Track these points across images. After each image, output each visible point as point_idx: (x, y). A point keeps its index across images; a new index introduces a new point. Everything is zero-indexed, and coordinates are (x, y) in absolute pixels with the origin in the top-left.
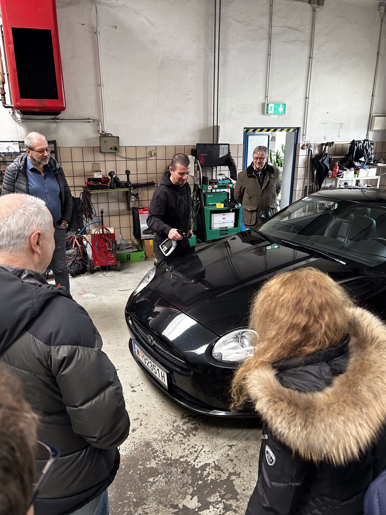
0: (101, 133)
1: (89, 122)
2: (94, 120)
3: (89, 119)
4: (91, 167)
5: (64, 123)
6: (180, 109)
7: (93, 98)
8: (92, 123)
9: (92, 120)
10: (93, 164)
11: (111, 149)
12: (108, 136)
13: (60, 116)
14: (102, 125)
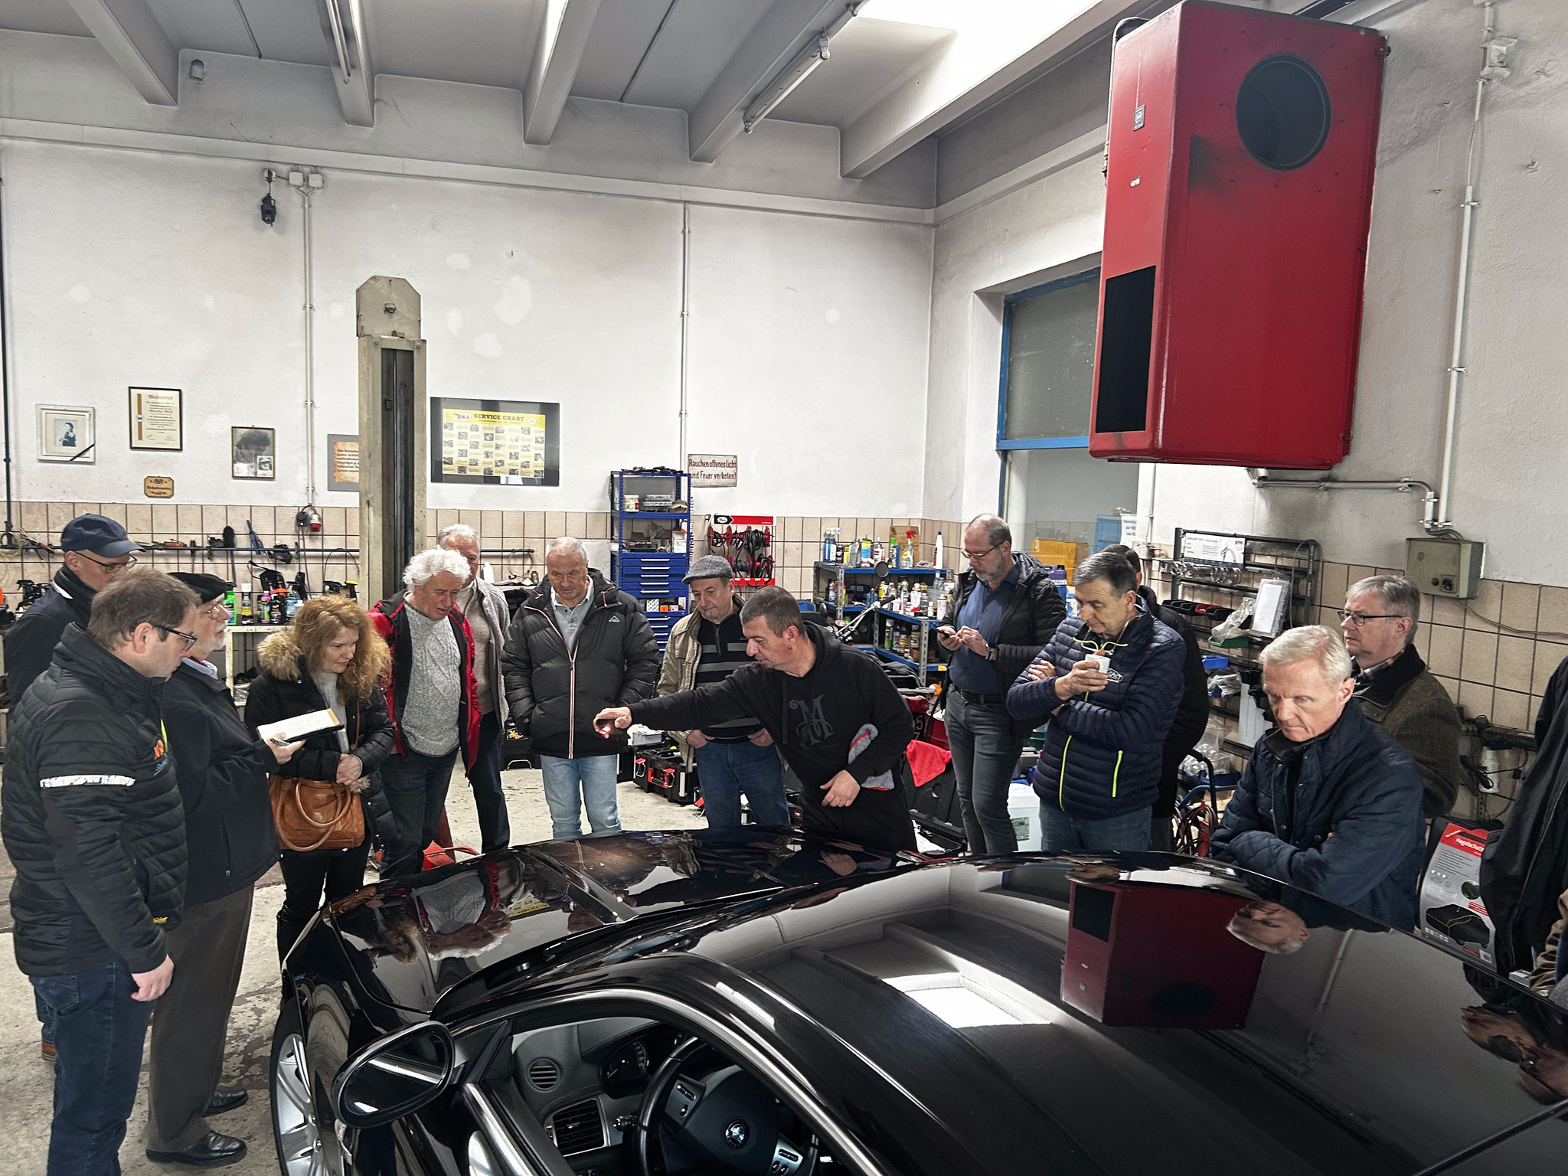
0: (1427, 526)
1: (1397, 490)
2: (1416, 486)
3: (1399, 480)
5: (1346, 493)
13: (1339, 471)
14: (1435, 500)
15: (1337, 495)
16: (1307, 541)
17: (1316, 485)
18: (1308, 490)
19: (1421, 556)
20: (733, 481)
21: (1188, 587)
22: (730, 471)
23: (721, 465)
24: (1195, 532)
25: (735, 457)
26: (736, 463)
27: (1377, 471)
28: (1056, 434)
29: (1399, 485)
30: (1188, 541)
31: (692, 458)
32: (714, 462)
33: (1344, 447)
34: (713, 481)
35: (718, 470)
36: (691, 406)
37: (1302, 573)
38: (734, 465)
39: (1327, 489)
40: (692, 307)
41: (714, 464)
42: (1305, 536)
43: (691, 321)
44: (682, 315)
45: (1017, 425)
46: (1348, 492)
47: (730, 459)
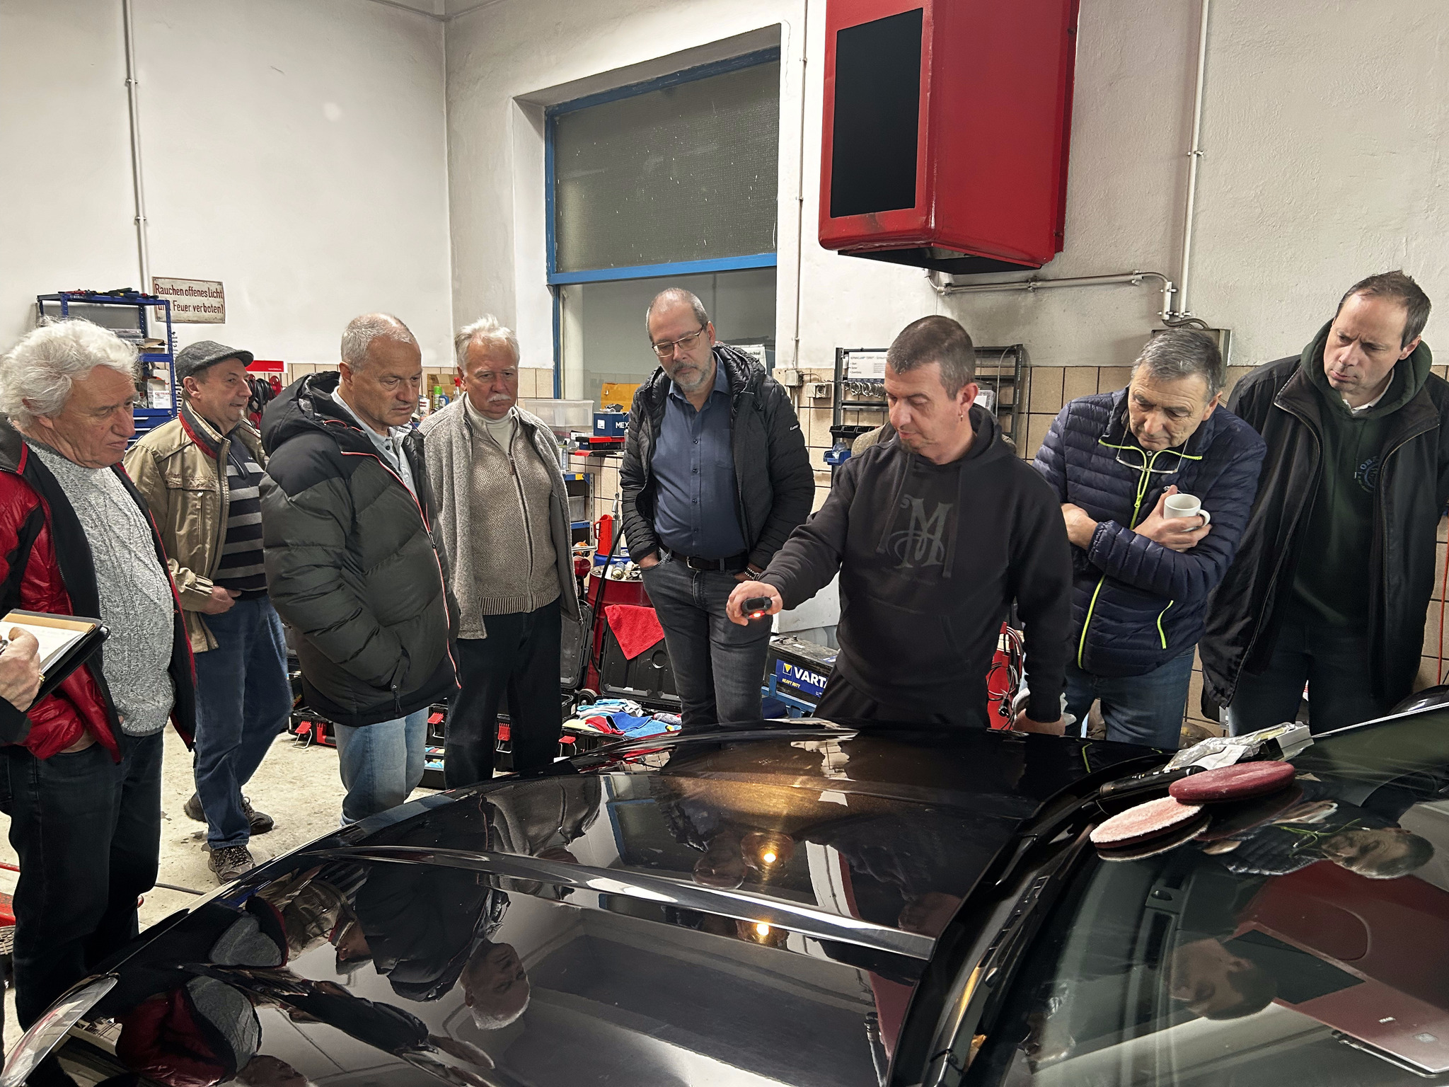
0: (1167, 317)
1: (1129, 283)
2: (1147, 277)
3: (1131, 274)
5: (1057, 292)
7: (1160, 203)
8: (1144, 285)
9: (1140, 277)
13: (1048, 270)
14: (1174, 290)
15: (1046, 296)
16: (1013, 347)
17: (1025, 286)
18: (1006, 294)
20: (219, 315)
21: (851, 411)
22: (215, 302)
23: (201, 293)
24: (862, 350)
25: (220, 284)
26: (222, 292)
27: (1097, 265)
28: (632, 262)
29: (1132, 277)
30: (854, 361)
31: (159, 282)
32: (190, 289)
33: (1057, 243)
34: (190, 314)
35: (198, 300)
36: (149, 211)
37: (1008, 381)
38: (220, 294)
39: (1034, 289)
40: (140, 75)
41: (191, 292)
42: (1009, 342)
43: (141, 94)
44: (128, 83)
45: (572, 256)
46: (1060, 291)
47: (214, 287)
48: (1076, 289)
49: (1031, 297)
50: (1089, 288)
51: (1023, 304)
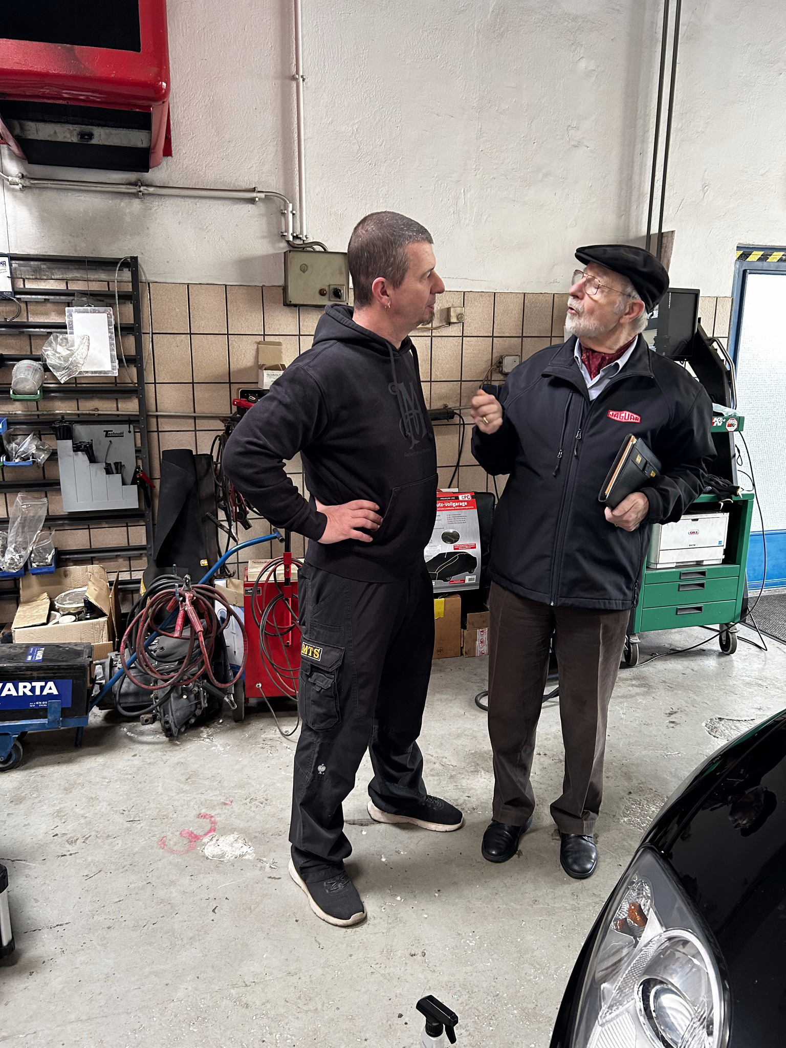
0: (291, 239)
1: (252, 201)
2: (269, 198)
3: (254, 190)
4: (254, 352)
5: (169, 202)
6: (547, 175)
7: (268, 121)
8: (261, 205)
9: (262, 195)
10: (259, 343)
11: (322, 293)
12: (315, 252)
13: (157, 174)
14: (294, 212)
15: (156, 204)
16: (126, 259)
17: (133, 190)
18: (107, 196)
19: (304, 269)
27: (210, 175)
29: (254, 195)
37: (125, 297)
39: (138, 195)
42: (121, 255)
46: (172, 201)
48: (190, 201)
49: (136, 204)
50: (204, 201)
51: (128, 211)
